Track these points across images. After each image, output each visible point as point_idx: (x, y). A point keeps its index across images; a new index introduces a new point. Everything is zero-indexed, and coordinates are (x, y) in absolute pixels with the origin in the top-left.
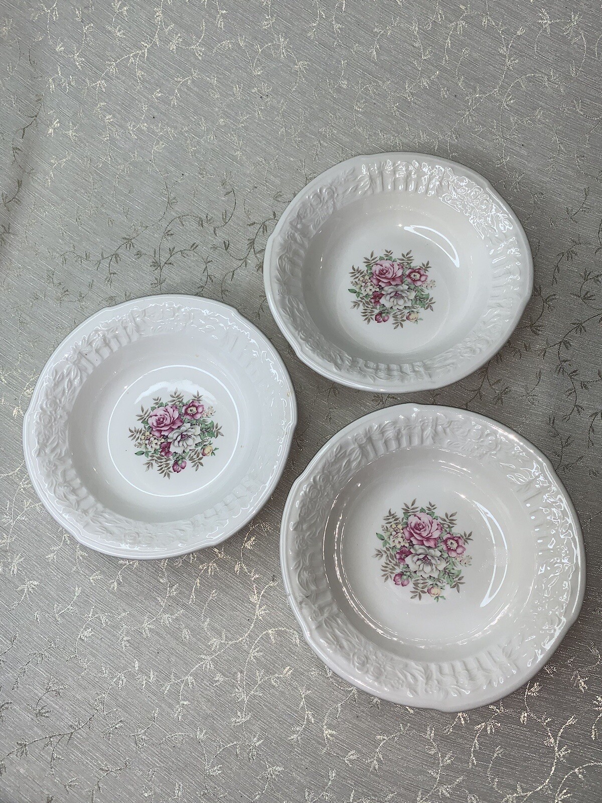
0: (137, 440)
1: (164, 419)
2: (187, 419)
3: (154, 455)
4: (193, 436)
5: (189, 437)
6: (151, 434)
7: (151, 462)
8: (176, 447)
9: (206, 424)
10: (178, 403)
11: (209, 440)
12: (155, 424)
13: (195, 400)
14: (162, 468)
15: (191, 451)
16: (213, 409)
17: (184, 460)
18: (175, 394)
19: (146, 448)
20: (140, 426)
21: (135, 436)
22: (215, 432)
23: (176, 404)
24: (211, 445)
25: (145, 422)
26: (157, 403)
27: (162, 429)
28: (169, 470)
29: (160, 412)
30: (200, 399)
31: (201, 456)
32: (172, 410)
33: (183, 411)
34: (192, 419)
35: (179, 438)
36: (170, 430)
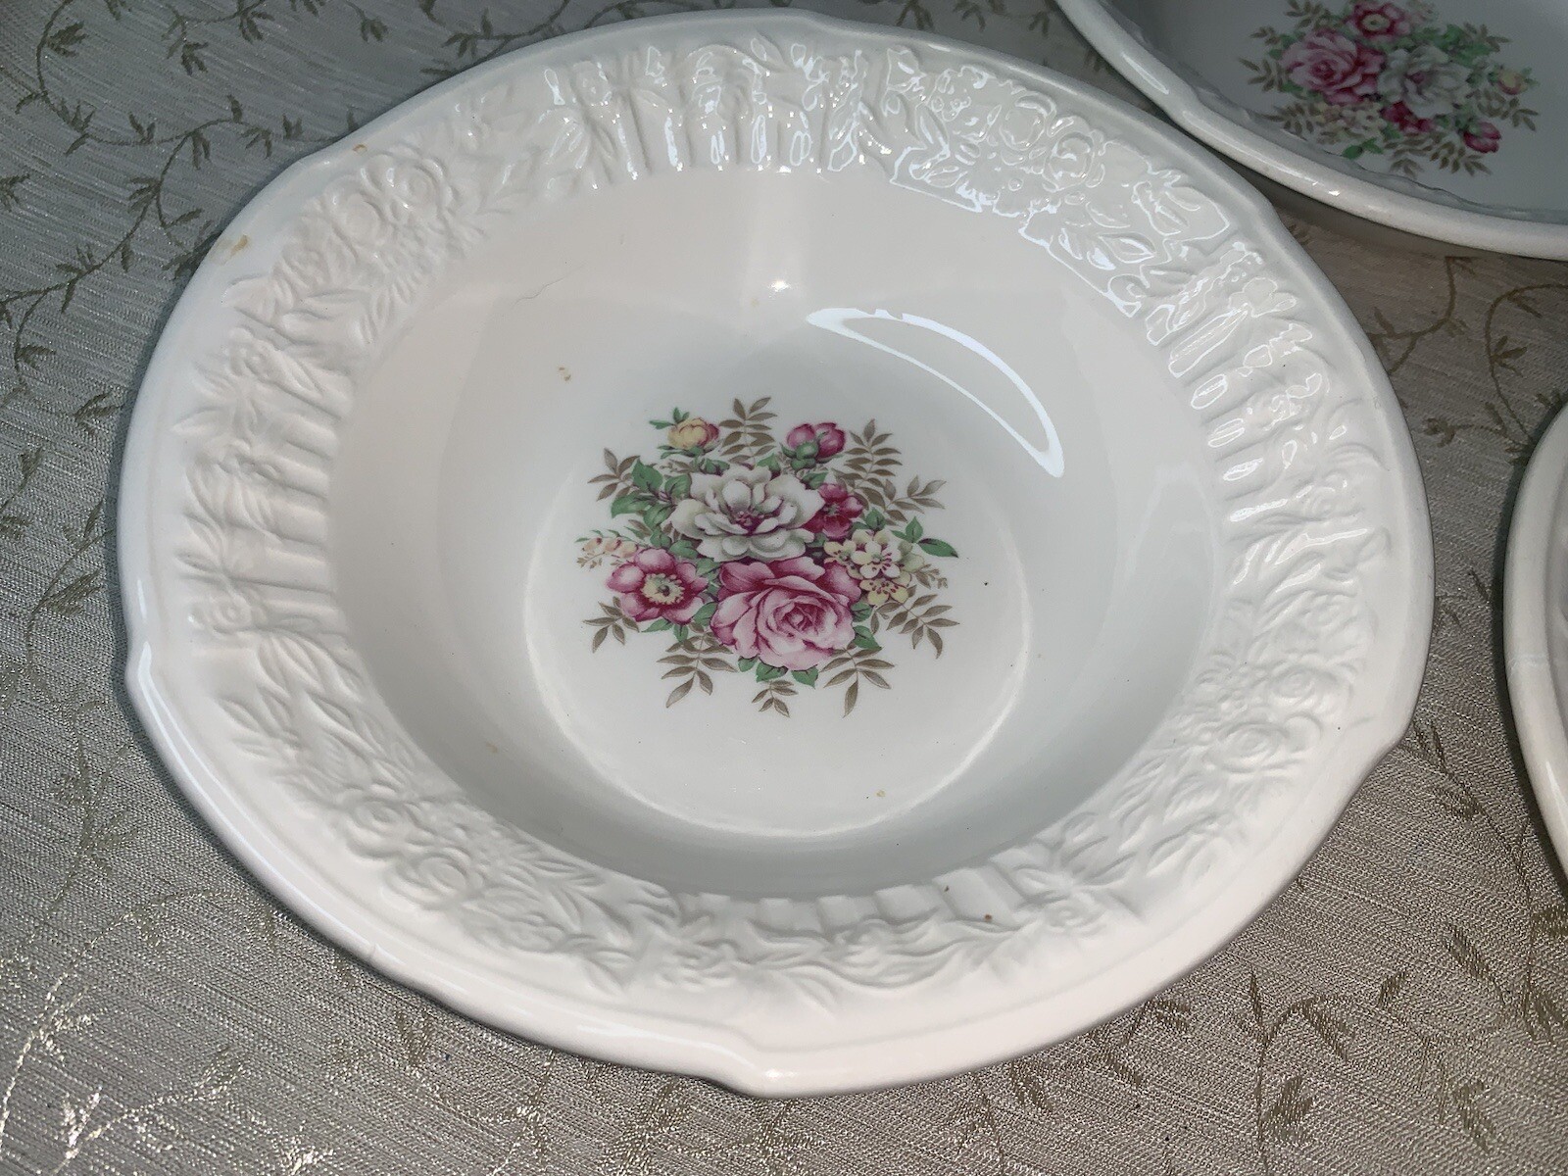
0: (930, 598)
1: (787, 618)
2: (701, 571)
3: (887, 516)
4: (714, 503)
5: (727, 510)
6: (865, 593)
7: (910, 501)
8: (794, 503)
9: (640, 519)
10: (697, 644)
11: (665, 462)
12: (830, 618)
13: (627, 622)
14: (879, 463)
15: (750, 461)
16: (582, 555)
17: (791, 449)
18: (688, 686)
19: (905, 554)
20: (891, 641)
21: (928, 613)
22: (627, 477)
23: (706, 646)
24: (668, 443)
25: (866, 645)
26: (783, 688)
27: (813, 587)
28: (858, 446)
29: (786, 650)
30: (601, 614)
31: (725, 432)
32: (737, 633)
33: (696, 605)
34: (680, 559)
35: (768, 525)
36: (785, 567)
